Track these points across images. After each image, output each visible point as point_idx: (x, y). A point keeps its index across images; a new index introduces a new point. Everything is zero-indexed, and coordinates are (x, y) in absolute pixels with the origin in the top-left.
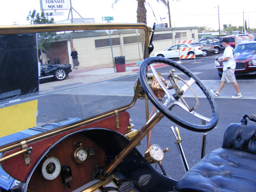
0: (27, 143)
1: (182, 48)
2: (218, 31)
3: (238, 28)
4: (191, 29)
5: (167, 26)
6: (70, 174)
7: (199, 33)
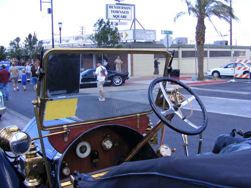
0: (67, 127)
1: (238, 66)
4: (250, 48)
5: (227, 44)
6: (97, 157)
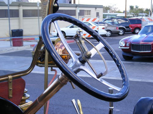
2: (124, 12)
3: (144, 10)
4: (96, 7)
5: (70, 2)
7: (104, 12)
